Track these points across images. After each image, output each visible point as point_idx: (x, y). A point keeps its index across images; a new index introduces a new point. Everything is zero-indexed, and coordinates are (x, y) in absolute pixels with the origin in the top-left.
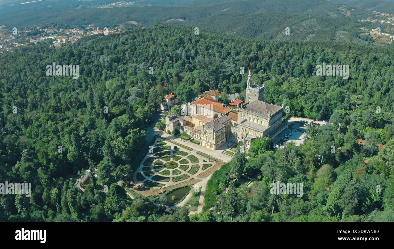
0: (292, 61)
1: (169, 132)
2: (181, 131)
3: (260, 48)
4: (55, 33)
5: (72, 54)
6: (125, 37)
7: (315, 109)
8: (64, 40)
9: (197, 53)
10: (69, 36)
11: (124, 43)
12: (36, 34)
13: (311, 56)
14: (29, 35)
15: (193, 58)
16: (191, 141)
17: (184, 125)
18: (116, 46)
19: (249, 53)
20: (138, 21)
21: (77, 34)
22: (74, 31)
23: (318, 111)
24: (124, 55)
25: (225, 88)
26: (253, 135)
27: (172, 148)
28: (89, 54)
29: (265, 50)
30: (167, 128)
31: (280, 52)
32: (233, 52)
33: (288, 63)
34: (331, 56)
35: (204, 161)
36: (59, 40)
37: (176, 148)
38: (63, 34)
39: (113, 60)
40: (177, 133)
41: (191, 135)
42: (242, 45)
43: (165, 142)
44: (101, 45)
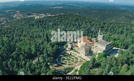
0: (115, 29)
1: (69, 48)
2: (73, 48)
3: (104, 24)
4: (36, 15)
5: (40, 21)
6: (58, 17)
7: (123, 45)
8: (38, 17)
9: (82, 24)
10: (40, 16)
11: (58, 19)
12: (29, 14)
13: (122, 28)
14: (27, 14)
15: (81, 26)
16: (77, 52)
17: (75, 46)
18: (55, 20)
19: (100, 25)
20: (64, 13)
21: (43, 16)
22: (42, 15)
23: (124, 46)
24: (57, 23)
25: (91, 36)
26: (99, 52)
27: (69, 54)
28: (46, 22)
29: (106, 25)
30: (68, 47)
31: (112, 25)
32: (95, 24)
33: (114, 29)
34: (129, 28)
35: (80, 59)
36: (37, 17)
37: (71, 54)
38: (38, 15)
39: (53, 24)
40: (72, 49)
41: (77, 50)
42: (98, 22)
43: (67, 51)
44: (50, 19)
